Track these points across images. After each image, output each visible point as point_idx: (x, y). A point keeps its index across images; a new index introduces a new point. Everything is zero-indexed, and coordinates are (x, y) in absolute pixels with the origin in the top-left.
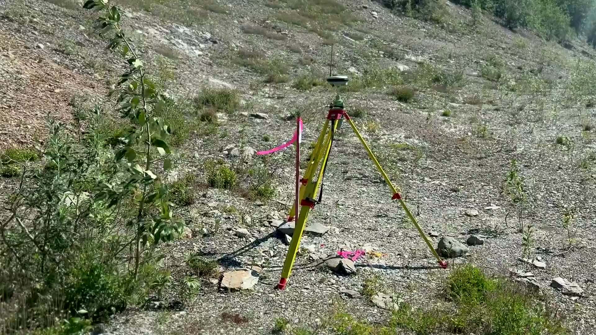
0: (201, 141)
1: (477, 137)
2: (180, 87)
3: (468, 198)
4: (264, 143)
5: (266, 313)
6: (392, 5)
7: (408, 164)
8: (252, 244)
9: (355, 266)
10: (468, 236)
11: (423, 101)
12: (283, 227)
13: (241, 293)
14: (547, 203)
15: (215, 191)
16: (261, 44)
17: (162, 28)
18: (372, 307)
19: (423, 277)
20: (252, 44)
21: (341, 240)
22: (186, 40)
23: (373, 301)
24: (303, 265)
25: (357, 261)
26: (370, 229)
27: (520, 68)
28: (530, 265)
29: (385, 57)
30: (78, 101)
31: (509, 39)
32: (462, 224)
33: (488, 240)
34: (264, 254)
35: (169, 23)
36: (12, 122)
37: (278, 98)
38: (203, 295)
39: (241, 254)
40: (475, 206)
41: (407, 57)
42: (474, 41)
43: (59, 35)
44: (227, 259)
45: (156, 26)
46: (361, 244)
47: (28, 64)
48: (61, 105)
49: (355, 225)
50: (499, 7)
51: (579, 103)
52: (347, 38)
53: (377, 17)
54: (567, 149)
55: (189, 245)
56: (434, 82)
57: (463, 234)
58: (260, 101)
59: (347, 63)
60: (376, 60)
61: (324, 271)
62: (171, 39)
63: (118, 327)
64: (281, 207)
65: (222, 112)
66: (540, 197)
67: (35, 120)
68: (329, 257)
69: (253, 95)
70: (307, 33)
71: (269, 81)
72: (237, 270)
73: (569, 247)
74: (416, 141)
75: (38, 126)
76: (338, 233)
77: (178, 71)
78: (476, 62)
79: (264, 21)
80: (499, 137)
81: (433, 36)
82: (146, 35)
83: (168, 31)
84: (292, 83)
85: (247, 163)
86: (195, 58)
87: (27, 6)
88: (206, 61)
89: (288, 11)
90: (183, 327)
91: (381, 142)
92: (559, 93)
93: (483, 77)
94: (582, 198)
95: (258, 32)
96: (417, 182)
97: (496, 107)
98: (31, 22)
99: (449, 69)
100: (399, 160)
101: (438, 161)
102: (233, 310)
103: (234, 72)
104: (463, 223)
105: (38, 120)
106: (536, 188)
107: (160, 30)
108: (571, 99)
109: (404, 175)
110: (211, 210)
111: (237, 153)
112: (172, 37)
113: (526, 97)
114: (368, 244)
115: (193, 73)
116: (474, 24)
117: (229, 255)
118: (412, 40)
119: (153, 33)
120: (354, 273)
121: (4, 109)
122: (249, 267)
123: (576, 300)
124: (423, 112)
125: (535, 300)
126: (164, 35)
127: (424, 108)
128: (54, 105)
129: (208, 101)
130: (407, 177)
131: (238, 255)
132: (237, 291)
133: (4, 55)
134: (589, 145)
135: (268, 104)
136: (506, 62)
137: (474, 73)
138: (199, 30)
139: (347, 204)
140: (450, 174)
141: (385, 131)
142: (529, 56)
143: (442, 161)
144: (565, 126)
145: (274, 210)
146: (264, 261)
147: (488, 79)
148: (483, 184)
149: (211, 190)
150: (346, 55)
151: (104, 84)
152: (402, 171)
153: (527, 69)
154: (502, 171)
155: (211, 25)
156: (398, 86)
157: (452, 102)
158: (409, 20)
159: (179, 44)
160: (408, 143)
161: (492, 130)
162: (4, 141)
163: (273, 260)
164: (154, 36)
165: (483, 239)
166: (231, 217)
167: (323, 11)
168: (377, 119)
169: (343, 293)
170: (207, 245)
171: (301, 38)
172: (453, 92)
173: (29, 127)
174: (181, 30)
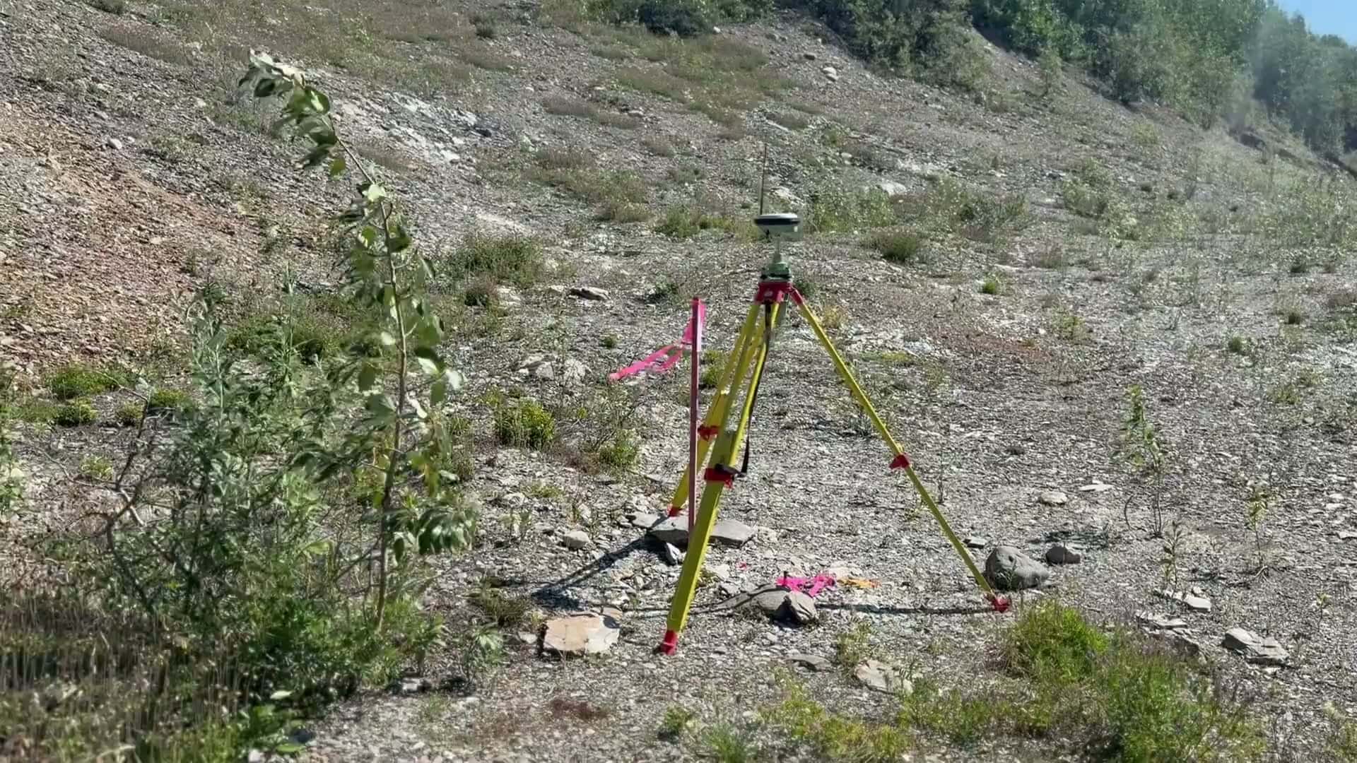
0: (468, 348)
1: (1059, 338)
2: (416, 231)
3: (1043, 467)
4: (605, 351)
5: (642, 701)
6: (867, 52)
7: (915, 396)
8: (598, 563)
9: (817, 607)
10: (1049, 546)
11: (940, 260)
12: (661, 527)
13: (586, 661)
14: (1211, 477)
15: (512, 453)
16: (585, 137)
17: (371, 103)
18: (856, 688)
19: (958, 628)
20: (567, 138)
21: (782, 555)
22: (423, 128)
23: (859, 676)
24: (707, 606)
25: (819, 597)
26: (841, 532)
27: (1146, 189)
28: (1178, 604)
29: (853, 165)
30: (201, 264)
31: (1121, 125)
32: (1034, 522)
33: (1090, 555)
34: (623, 584)
35: (386, 91)
36: (67, 308)
37: (628, 255)
38: (508, 666)
39: (577, 584)
40: (1061, 484)
41: (901, 164)
42: (1045, 130)
43: (154, 120)
44: (550, 594)
45: (357, 99)
46: (825, 562)
47: (92, 184)
48: (166, 271)
49: (810, 523)
50: (1099, 56)
51: (1274, 265)
52: (771, 123)
53: (836, 78)
54: (1250, 364)
55: (468, 564)
56: (963, 220)
57: (1036, 542)
58: (587, 261)
59: (772, 178)
60: (835, 171)
61: (752, 618)
62: (392, 126)
63: (346, 727)
64: (652, 487)
65: (508, 286)
66: (1195, 465)
67: (114, 304)
68: (762, 589)
69: (572, 247)
70: (684, 113)
71: (606, 218)
72: (573, 616)
73: (1259, 568)
74: (928, 348)
75: (121, 318)
76: (774, 539)
77: (409, 197)
78: (1050, 175)
79: (590, 89)
80: (1105, 338)
81: (958, 119)
82: (338, 117)
83: (383, 110)
84: (654, 222)
85: (571, 394)
86: (444, 169)
87: (84, 57)
88: (468, 174)
89: (643, 66)
90: (478, 727)
91: (853, 349)
92: (1232, 243)
93: (1067, 208)
94: (1284, 465)
95: (579, 113)
96: (933, 433)
97: (1097, 273)
98: (91, 90)
99: (993, 190)
100: (895, 387)
101: (976, 389)
102: (572, 695)
103: (529, 197)
104: (1036, 519)
105: (119, 304)
106: (1187, 446)
107: (368, 108)
108: (1257, 256)
109: (908, 419)
110: (508, 493)
111: (549, 374)
112: (394, 122)
113: (1160, 252)
114: (838, 563)
115: (441, 202)
116: (1046, 93)
117: (551, 585)
118: (912, 127)
119: (352, 113)
120: (813, 622)
121: (47, 281)
122: (594, 609)
123: (1275, 673)
124: (939, 283)
125: (1191, 674)
126: (377, 118)
127: (944, 277)
128: (151, 271)
129: (476, 262)
130: (914, 423)
131: (571, 585)
132: (577, 656)
133: (40, 165)
134: (1298, 356)
135: (606, 267)
136: (1117, 175)
137: (1048, 200)
138: (451, 107)
139: (789, 481)
140: (1003, 416)
141: (860, 326)
142: (1166, 163)
143: (986, 389)
144: (1245, 314)
145: (636, 493)
146: (625, 597)
147: (1079, 213)
148: (1073, 437)
149: (504, 452)
150: (771, 161)
151: (254, 226)
152: (902, 411)
153: (1163, 190)
154: (1116, 411)
155: (476, 96)
156: (885, 229)
157: (1000, 263)
158: (905, 84)
159: (409, 137)
160: (910, 352)
161: (1090, 322)
162: (52, 349)
163: (644, 596)
164: (355, 121)
165: (1079, 553)
166: (550, 507)
167: (718, 64)
168: (843, 301)
169: (795, 661)
170: (505, 566)
171: (671, 125)
172: (1003, 242)
173: (104, 319)
174: (412, 108)
